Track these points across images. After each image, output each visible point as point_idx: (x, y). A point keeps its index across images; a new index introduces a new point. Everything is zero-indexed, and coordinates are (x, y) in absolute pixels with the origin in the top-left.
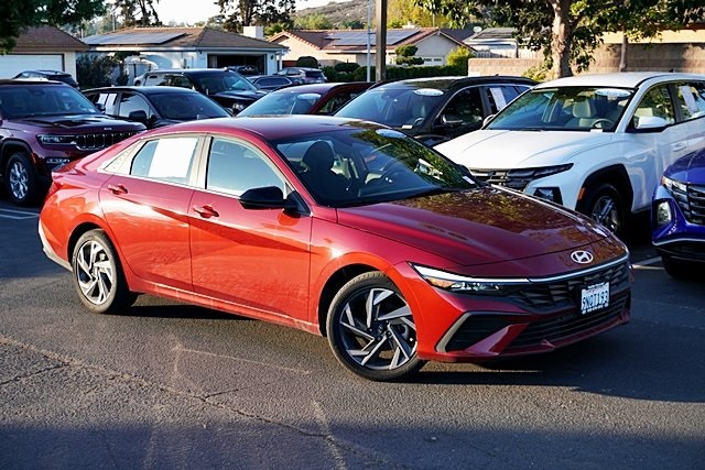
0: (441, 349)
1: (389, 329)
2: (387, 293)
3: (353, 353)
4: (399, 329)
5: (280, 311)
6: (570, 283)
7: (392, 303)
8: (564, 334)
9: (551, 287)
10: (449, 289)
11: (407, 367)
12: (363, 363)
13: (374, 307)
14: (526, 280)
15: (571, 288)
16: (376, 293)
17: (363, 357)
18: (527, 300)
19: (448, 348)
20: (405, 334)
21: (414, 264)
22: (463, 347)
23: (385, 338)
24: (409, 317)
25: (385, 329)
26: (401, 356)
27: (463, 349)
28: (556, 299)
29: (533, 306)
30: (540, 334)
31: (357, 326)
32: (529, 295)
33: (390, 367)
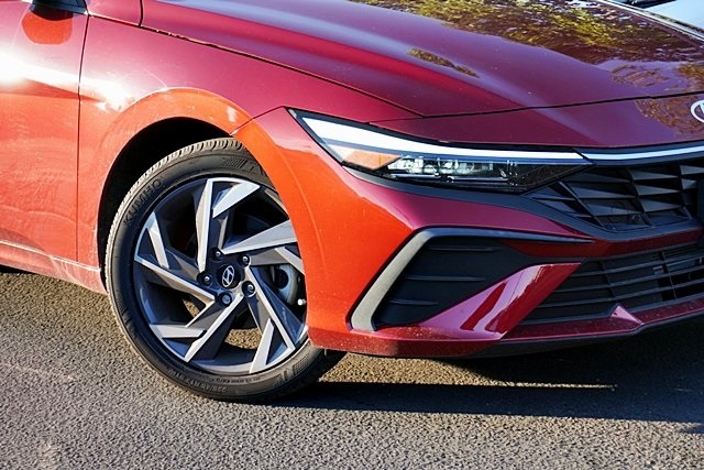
0: (362, 321)
1: (249, 275)
2: (242, 190)
3: (165, 331)
4: (274, 277)
5: (23, 239)
6: (686, 170)
7: (256, 214)
8: (667, 296)
9: (637, 176)
10: (382, 172)
11: (289, 369)
12: (187, 358)
13: (214, 223)
14: (574, 156)
15: (687, 184)
16: (219, 190)
17: (189, 341)
18: (576, 206)
19: (379, 320)
20: (289, 290)
21: (302, 113)
22: (415, 317)
23: (238, 297)
24: (293, 247)
25: (239, 276)
26: (277, 341)
27: (415, 323)
28: (649, 207)
29: (592, 220)
30: (610, 293)
31: (174, 267)
32: (581, 193)
33: (251, 367)
